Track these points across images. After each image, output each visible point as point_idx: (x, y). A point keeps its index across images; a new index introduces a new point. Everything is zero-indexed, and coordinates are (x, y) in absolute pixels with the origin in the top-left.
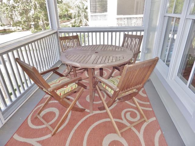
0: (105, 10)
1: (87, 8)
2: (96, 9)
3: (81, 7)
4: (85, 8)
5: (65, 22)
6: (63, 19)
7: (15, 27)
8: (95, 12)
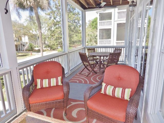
0: (110, 38)
1: (96, 36)
2: (103, 37)
3: (93, 35)
4: (95, 36)
5: (79, 45)
6: (78, 43)
7: (46, 48)
8: (103, 39)
